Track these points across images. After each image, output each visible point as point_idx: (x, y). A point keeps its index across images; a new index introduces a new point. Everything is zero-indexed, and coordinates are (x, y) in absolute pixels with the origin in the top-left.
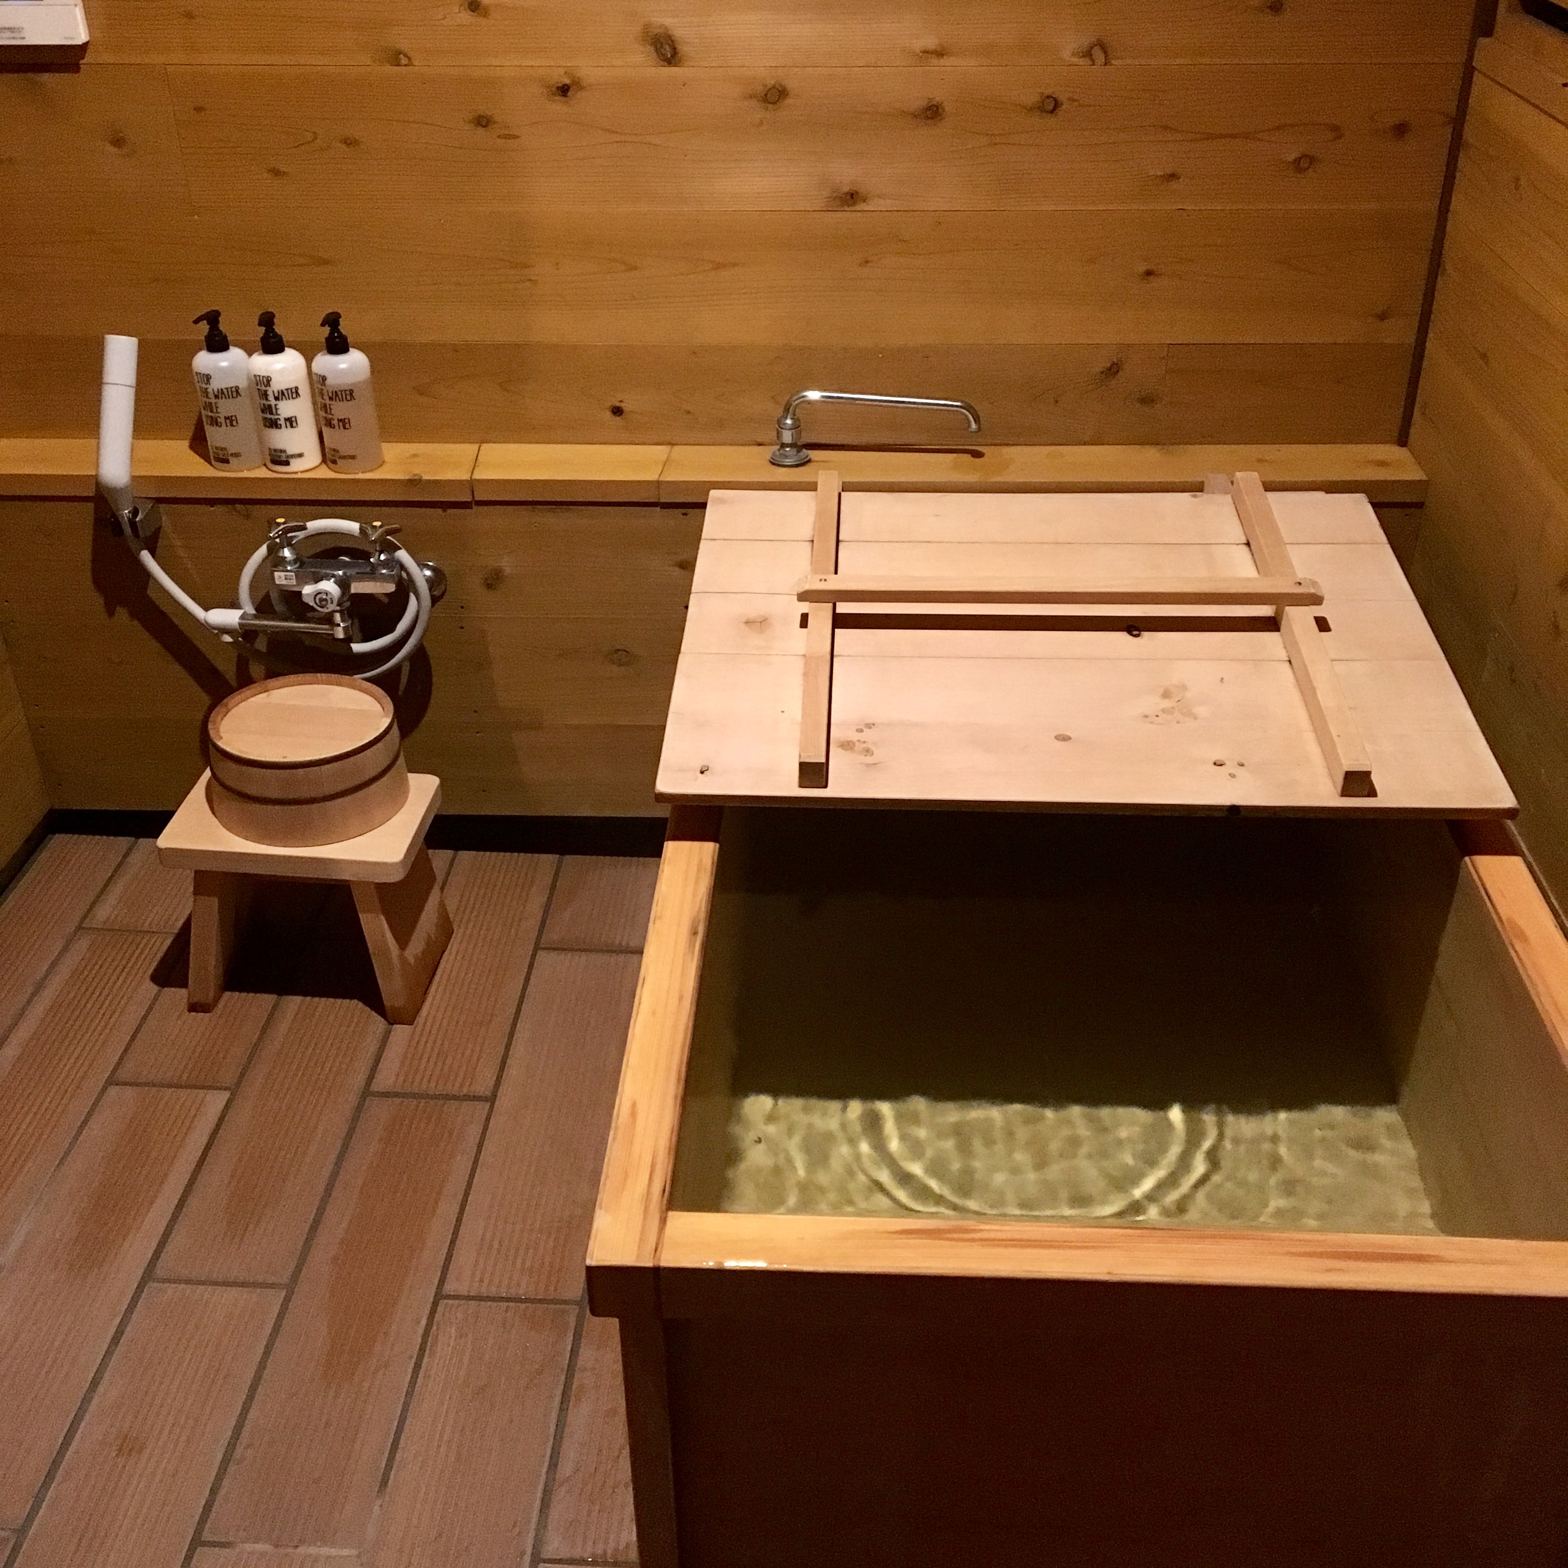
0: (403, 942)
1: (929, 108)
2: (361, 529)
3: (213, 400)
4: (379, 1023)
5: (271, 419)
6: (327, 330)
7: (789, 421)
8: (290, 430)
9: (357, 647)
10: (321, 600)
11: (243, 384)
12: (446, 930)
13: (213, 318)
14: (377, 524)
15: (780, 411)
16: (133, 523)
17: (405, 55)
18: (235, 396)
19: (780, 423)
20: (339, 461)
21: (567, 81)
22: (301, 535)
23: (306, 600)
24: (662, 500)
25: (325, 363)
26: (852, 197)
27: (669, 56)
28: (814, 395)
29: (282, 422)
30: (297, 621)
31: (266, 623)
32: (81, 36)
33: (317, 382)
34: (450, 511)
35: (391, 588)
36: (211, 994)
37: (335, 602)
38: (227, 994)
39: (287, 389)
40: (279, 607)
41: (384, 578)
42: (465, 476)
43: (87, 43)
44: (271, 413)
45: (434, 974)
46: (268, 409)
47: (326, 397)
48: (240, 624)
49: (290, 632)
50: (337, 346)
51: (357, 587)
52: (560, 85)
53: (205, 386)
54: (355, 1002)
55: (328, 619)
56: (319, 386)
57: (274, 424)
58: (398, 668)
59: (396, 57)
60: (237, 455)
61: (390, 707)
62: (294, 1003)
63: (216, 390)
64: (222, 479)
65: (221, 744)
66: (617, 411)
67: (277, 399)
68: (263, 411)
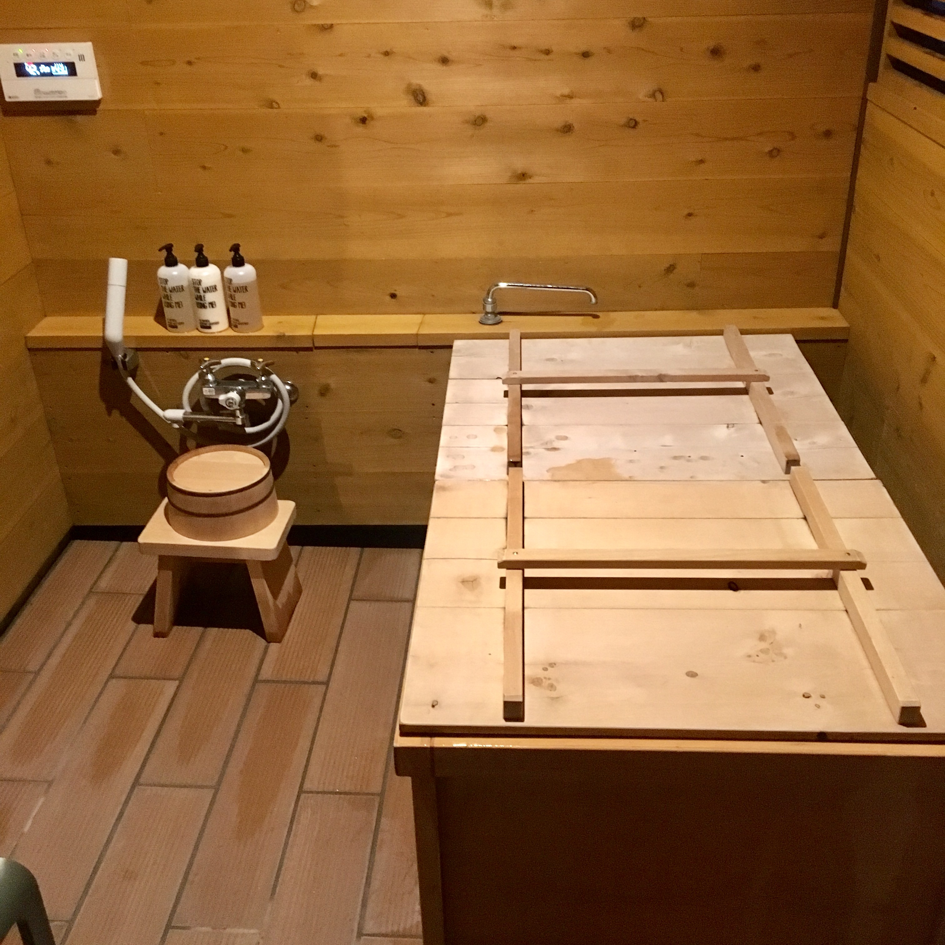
0: (275, 595)
1: (565, 126)
2: (252, 363)
3: (169, 293)
4: (262, 642)
5: (201, 303)
6: (233, 253)
7: (490, 300)
8: (212, 309)
9: (249, 430)
10: (230, 403)
11: (185, 284)
12: (298, 590)
13: (169, 248)
14: (261, 360)
15: (484, 294)
16: (124, 362)
17: (277, 103)
18: (181, 290)
19: (485, 301)
20: (239, 326)
21: (366, 115)
22: (217, 367)
23: (220, 403)
24: (420, 345)
25: (232, 272)
26: (523, 176)
27: (422, 101)
28: (503, 285)
29: (207, 305)
30: (215, 415)
31: (197, 416)
32: (97, 95)
33: (227, 283)
34: (301, 353)
35: (268, 396)
36: (167, 628)
37: (238, 404)
38: (175, 628)
39: (210, 287)
40: (205, 408)
41: (264, 390)
42: (309, 333)
43: (102, 99)
44: (201, 300)
45: (293, 613)
46: (200, 298)
47: (232, 290)
48: (184, 418)
49: (212, 421)
50: (238, 262)
51: (249, 396)
52: (361, 117)
53: (164, 285)
54: (248, 631)
55: (233, 414)
56: (229, 285)
57: (203, 306)
58: (270, 442)
59: (271, 104)
60: (181, 323)
61: (268, 462)
62: (213, 631)
63: (170, 288)
64: (172, 337)
65: (174, 484)
66: (393, 296)
67: (204, 292)
68: (197, 299)
